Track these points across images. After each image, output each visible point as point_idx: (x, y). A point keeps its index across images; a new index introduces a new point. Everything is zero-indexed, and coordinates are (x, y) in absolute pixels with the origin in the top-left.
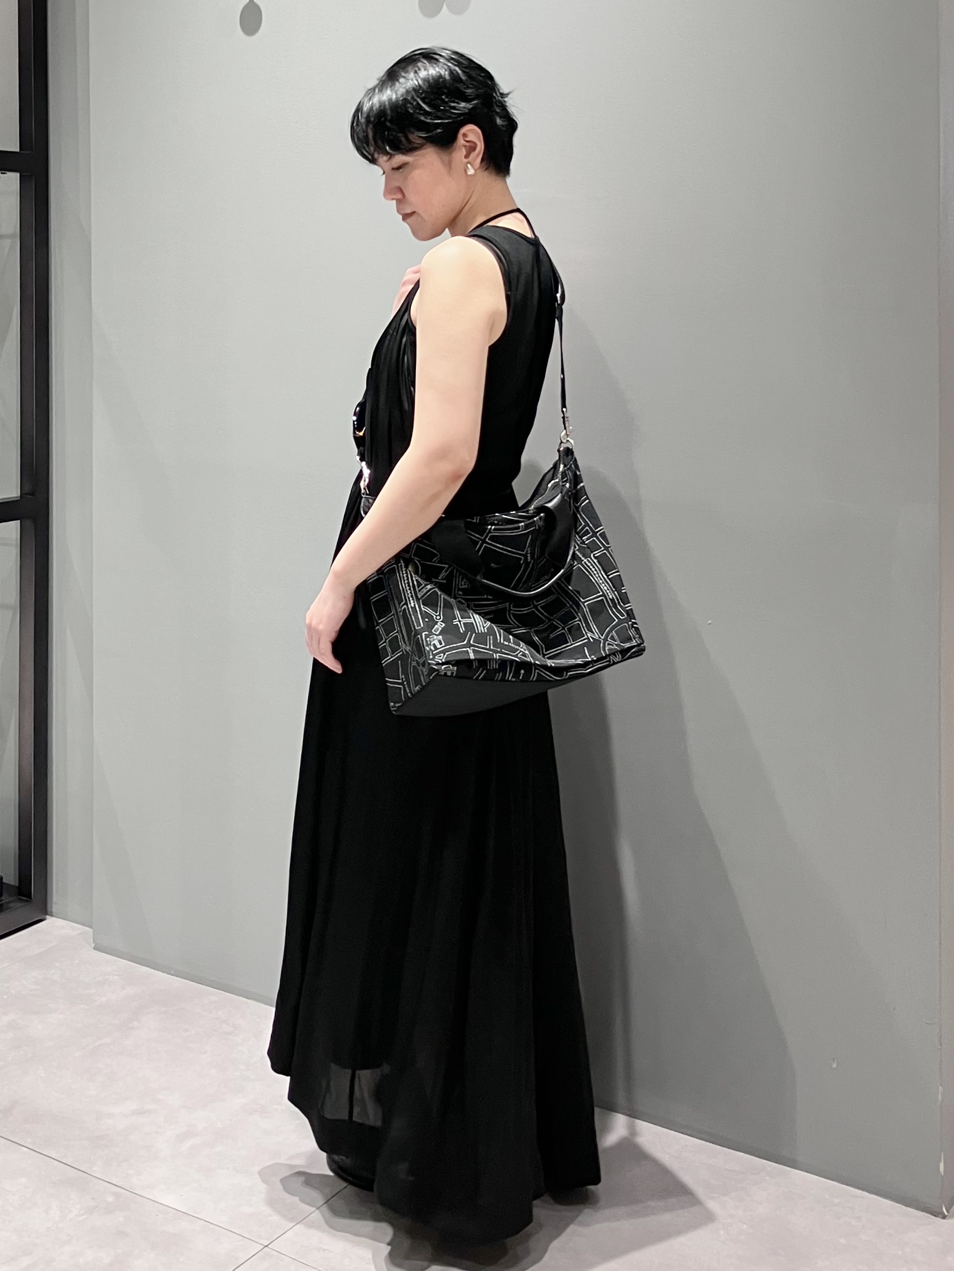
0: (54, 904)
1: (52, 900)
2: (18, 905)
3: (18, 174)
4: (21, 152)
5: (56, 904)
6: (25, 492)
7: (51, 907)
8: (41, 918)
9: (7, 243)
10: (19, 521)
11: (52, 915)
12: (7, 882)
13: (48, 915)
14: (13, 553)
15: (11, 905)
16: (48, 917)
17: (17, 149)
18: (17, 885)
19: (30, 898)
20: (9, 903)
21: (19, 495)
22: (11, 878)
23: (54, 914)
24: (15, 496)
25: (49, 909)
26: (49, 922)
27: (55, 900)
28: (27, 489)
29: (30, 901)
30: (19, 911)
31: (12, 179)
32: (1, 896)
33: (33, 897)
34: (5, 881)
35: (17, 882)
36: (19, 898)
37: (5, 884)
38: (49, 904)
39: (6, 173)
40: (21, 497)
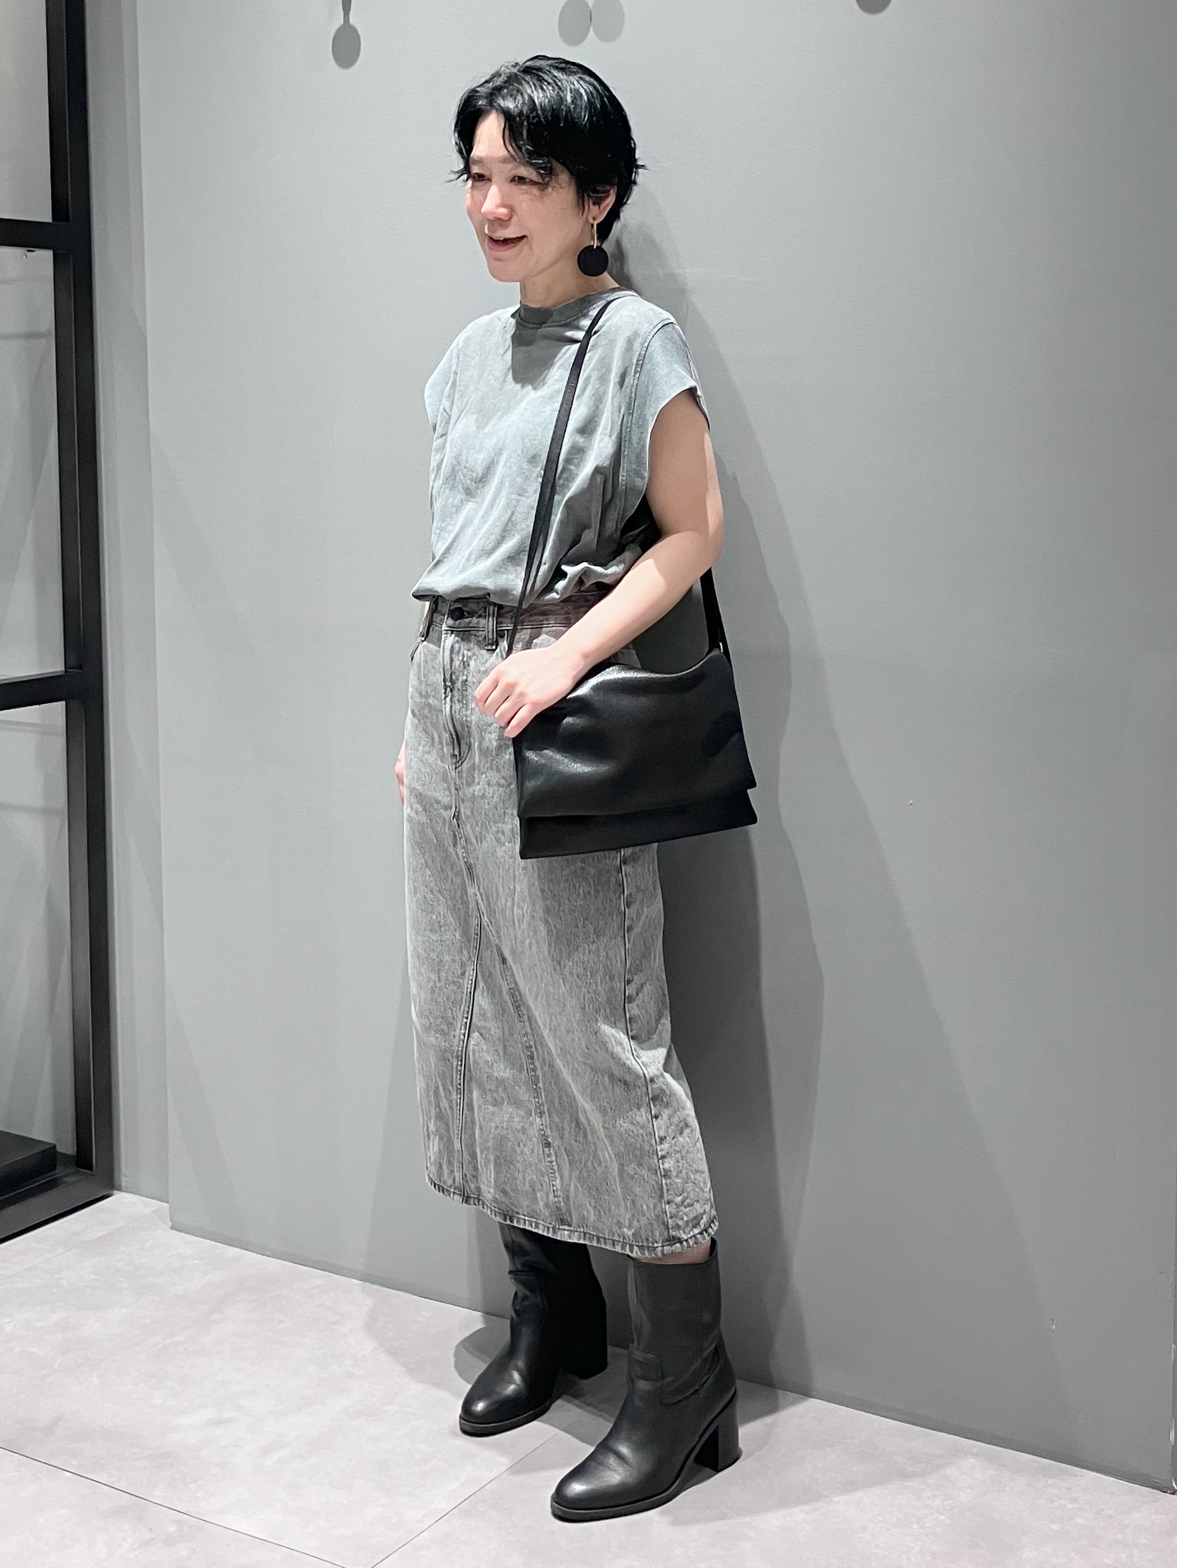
0: (123, 1179)
1: (120, 1170)
2: (75, 1179)
3: (49, 254)
5: (125, 1176)
7: (120, 1182)
8: (106, 1193)
10: (64, 702)
11: (120, 1190)
12: (62, 1151)
13: (117, 1190)
15: (66, 1179)
16: (115, 1192)
17: (47, 218)
18: (75, 1154)
20: (62, 1177)
21: (64, 668)
22: (67, 1146)
23: (122, 1189)
24: (59, 669)
25: (116, 1182)
26: (118, 1201)
27: (124, 1170)
28: (73, 661)
29: (92, 1175)
30: (77, 1187)
31: (45, 257)
32: (54, 1168)
33: (94, 1168)
34: (59, 1149)
35: (75, 1149)
36: (78, 1171)
37: (60, 1153)
38: (116, 1176)
39: (34, 252)
40: (66, 671)
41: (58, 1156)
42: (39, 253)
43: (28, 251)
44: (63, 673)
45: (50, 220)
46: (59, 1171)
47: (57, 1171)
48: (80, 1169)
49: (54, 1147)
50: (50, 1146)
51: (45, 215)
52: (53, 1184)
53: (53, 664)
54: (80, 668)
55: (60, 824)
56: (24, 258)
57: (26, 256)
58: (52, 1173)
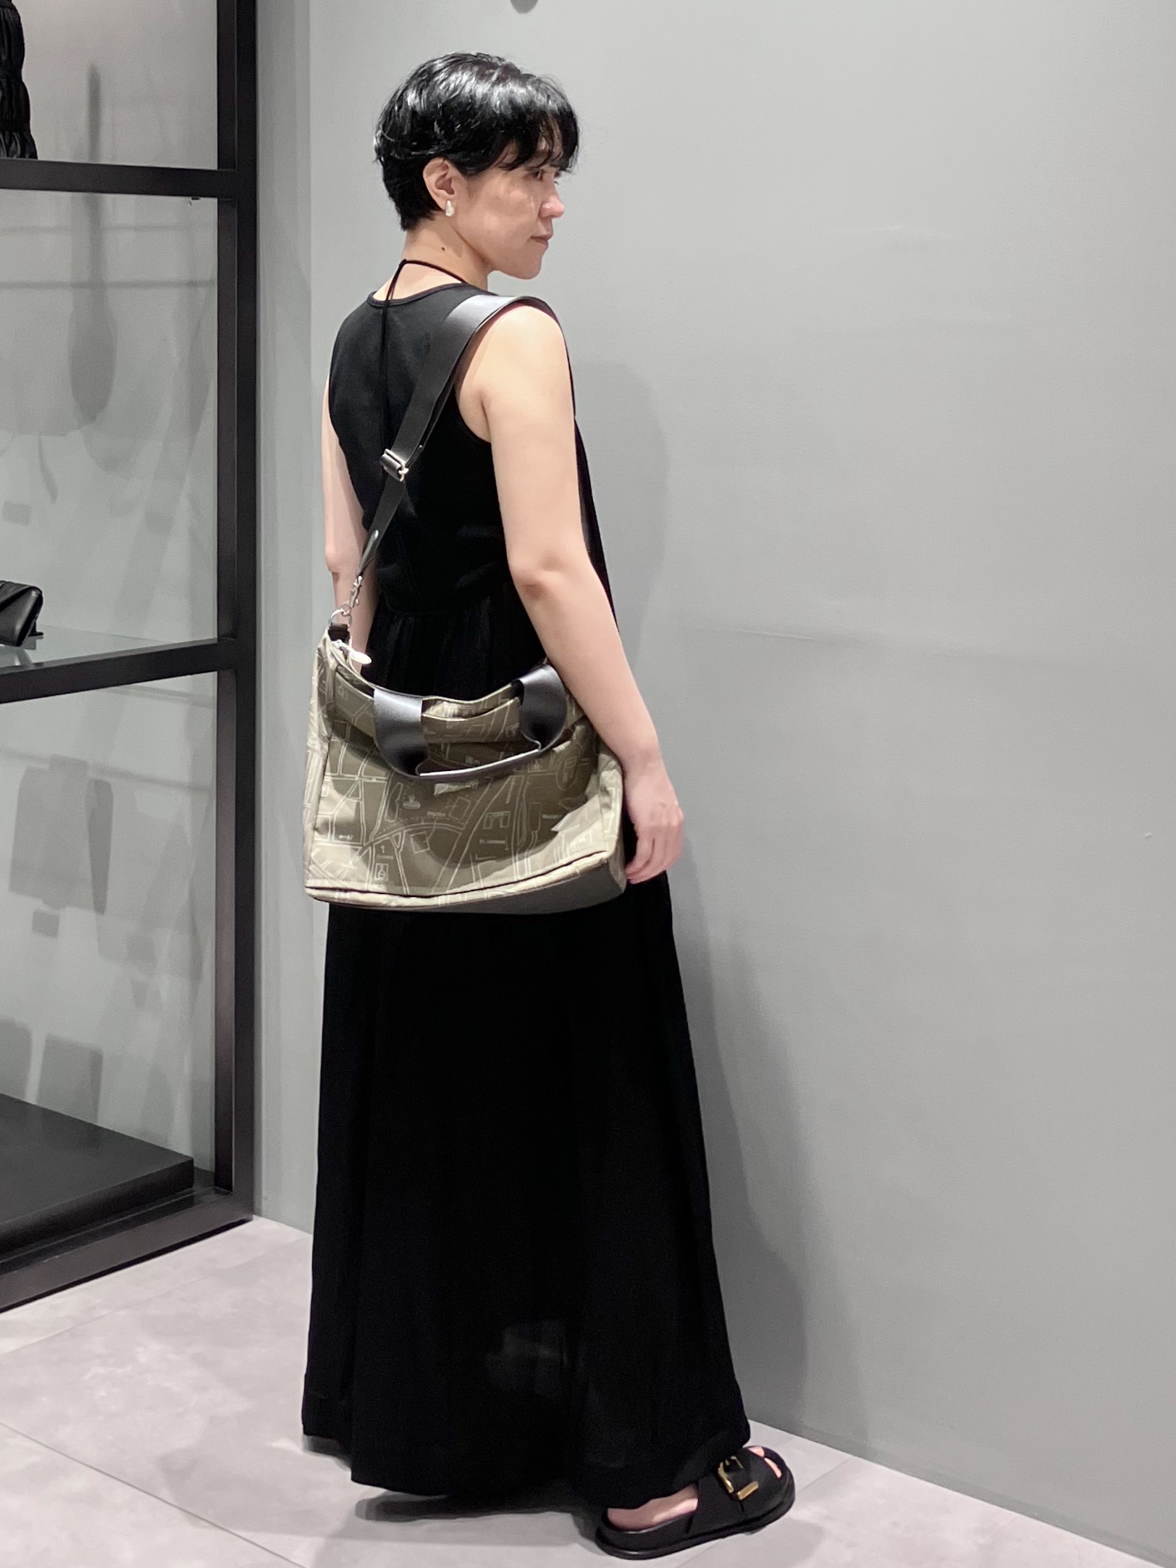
0: (263, 1200)
1: (260, 1194)
2: (213, 1197)
3: (215, 200)
4: (220, 170)
6: (222, 633)
7: (260, 1206)
8: (245, 1217)
9: (202, 292)
10: (216, 673)
11: (260, 1215)
12: (199, 1167)
13: (254, 1213)
14: (208, 717)
15: (203, 1198)
16: (254, 1217)
17: (213, 165)
18: (213, 1170)
19: (231, 1191)
20: (200, 1195)
21: (216, 636)
22: (205, 1161)
23: (263, 1215)
24: (211, 637)
25: (256, 1205)
26: (257, 1224)
27: (264, 1193)
28: (226, 627)
29: (231, 1195)
30: (213, 1206)
31: (208, 207)
32: (191, 1186)
33: (234, 1189)
34: (195, 1165)
35: (214, 1167)
36: (215, 1189)
37: (197, 1168)
38: (256, 1198)
39: (198, 199)
40: (219, 639)
41: (196, 1171)
42: (203, 200)
43: (193, 199)
44: (216, 642)
45: (215, 168)
46: (197, 1189)
47: (194, 1187)
48: (218, 1188)
49: (191, 1161)
50: (186, 1160)
51: (209, 161)
52: (189, 1202)
53: (207, 631)
54: (233, 636)
55: (208, 804)
56: (189, 205)
57: (191, 204)
58: (188, 1189)
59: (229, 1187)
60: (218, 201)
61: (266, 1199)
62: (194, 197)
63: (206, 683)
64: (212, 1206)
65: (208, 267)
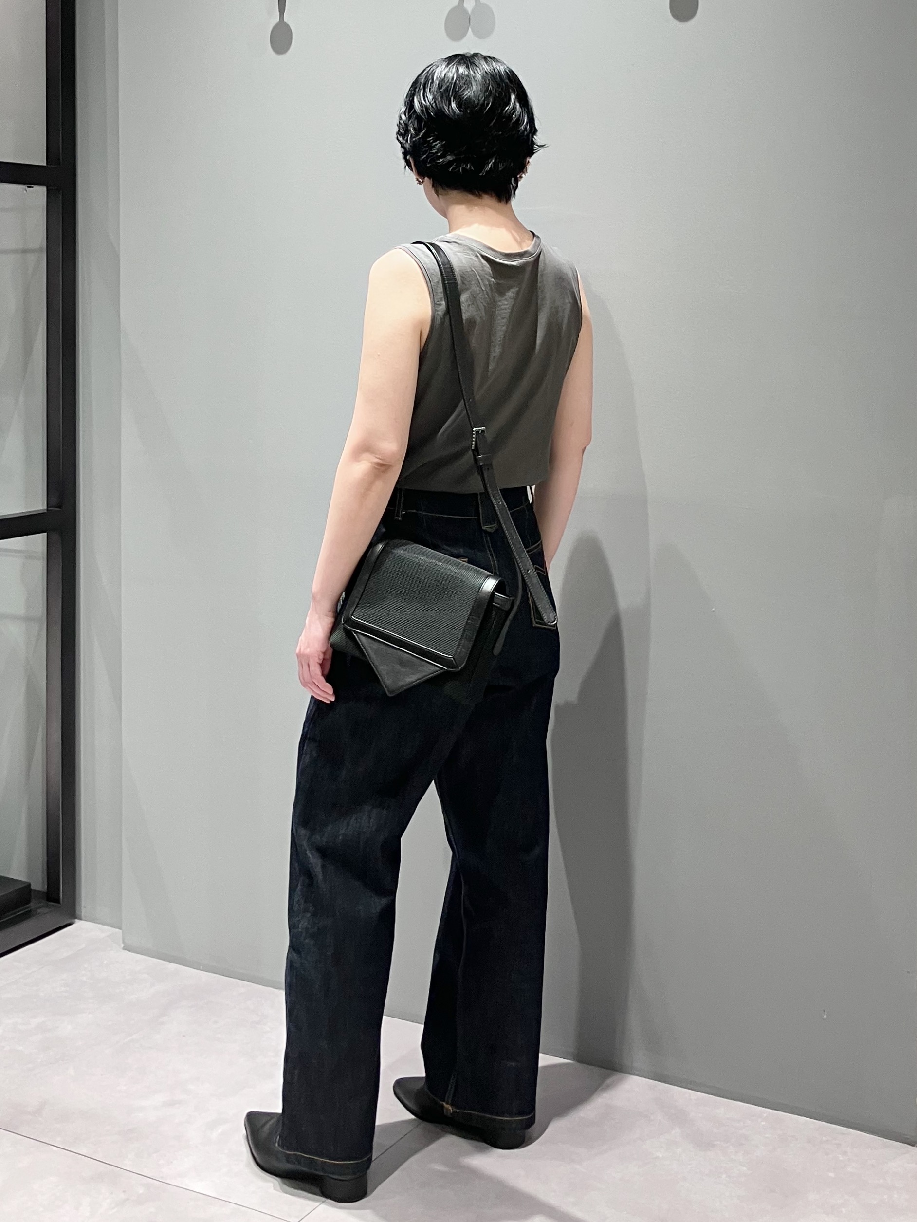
0: (82, 908)
1: (80, 903)
2: (46, 910)
3: (44, 189)
4: (49, 166)
6: (51, 505)
7: (81, 913)
8: (70, 922)
9: (34, 257)
10: (45, 534)
12: (35, 888)
13: (78, 919)
14: (40, 566)
15: (39, 911)
17: (43, 163)
18: (45, 889)
19: (59, 903)
20: (34, 910)
21: (46, 508)
23: (83, 918)
24: (42, 508)
25: (78, 912)
26: (78, 925)
27: (83, 903)
28: (53, 501)
29: (60, 907)
31: (40, 192)
32: (28, 902)
33: (61, 902)
34: (33, 887)
35: (46, 887)
37: (35, 891)
38: (77, 908)
39: (32, 187)
40: (47, 510)
41: (32, 892)
42: (37, 188)
43: (28, 187)
44: (46, 511)
45: (45, 164)
47: (32, 904)
48: (49, 903)
49: (29, 885)
50: (26, 884)
51: (40, 160)
52: (27, 915)
53: (39, 504)
54: (59, 507)
56: (25, 192)
57: (26, 191)
58: (27, 906)
59: (57, 901)
60: (47, 190)
61: (85, 907)
62: (29, 185)
63: (38, 541)
64: (46, 916)
65: (38, 237)
